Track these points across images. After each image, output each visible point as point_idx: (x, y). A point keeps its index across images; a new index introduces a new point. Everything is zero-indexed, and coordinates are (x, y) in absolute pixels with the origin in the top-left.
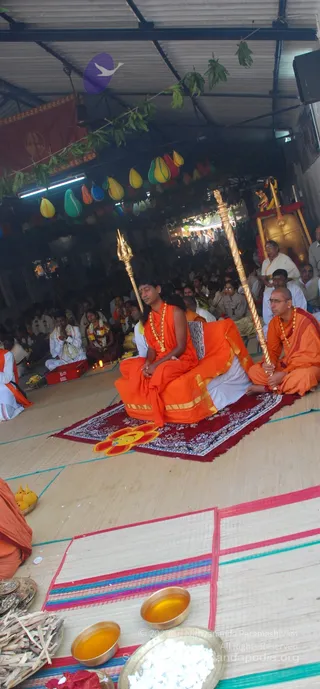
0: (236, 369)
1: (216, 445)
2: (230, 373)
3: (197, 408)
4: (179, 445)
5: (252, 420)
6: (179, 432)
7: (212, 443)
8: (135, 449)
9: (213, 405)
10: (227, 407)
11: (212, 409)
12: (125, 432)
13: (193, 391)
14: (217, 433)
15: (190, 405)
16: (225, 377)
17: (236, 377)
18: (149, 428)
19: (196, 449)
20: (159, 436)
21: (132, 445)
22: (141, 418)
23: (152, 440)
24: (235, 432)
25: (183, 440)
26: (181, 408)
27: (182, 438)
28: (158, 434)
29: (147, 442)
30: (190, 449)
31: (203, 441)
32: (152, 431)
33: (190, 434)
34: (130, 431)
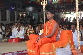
13: (50, 49)
26: (45, 54)
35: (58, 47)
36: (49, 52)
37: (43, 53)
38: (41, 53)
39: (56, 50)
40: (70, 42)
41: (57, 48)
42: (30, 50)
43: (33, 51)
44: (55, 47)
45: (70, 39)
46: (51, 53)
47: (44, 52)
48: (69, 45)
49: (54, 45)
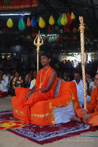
0: (70, 107)
1: (48, 138)
2: (67, 108)
3: (45, 119)
4: (30, 134)
5: (71, 132)
6: (33, 128)
7: (46, 136)
8: (9, 130)
9: (54, 120)
10: (60, 123)
11: (53, 122)
12: (8, 122)
13: (45, 110)
14: (51, 133)
15: (42, 116)
16: (64, 109)
17: (69, 110)
18: (20, 123)
19: (38, 137)
20: (23, 127)
21: (8, 128)
22: (18, 118)
23: (18, 128)
24: (60, 135)
25: (33, 132)
26: (38, 116)
27: (33, 131)
28: (23, 126)
29: (16, 128)
30: (34, 136)
31: (43, 134)
32: (21, 125)
33: (37, 130)
34: (11, 122)
35: (57, 106)
36: (44, 113)
37: (35, 115)
38: (32, 115)
39: (54, 111)
40: (73, 98)
41: (55, 107)
42: (17, 111)
43: (22, 112)
44: (53, 106)
45: (72, 94)
46: (47, 115)
47: (37, 113)
48: (71, 103)
49: (50, 104)
